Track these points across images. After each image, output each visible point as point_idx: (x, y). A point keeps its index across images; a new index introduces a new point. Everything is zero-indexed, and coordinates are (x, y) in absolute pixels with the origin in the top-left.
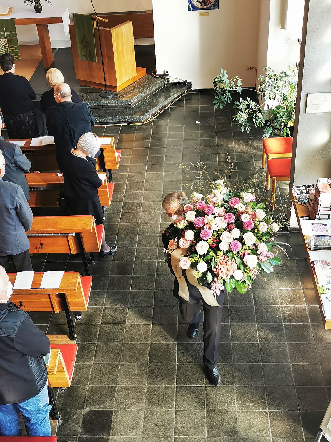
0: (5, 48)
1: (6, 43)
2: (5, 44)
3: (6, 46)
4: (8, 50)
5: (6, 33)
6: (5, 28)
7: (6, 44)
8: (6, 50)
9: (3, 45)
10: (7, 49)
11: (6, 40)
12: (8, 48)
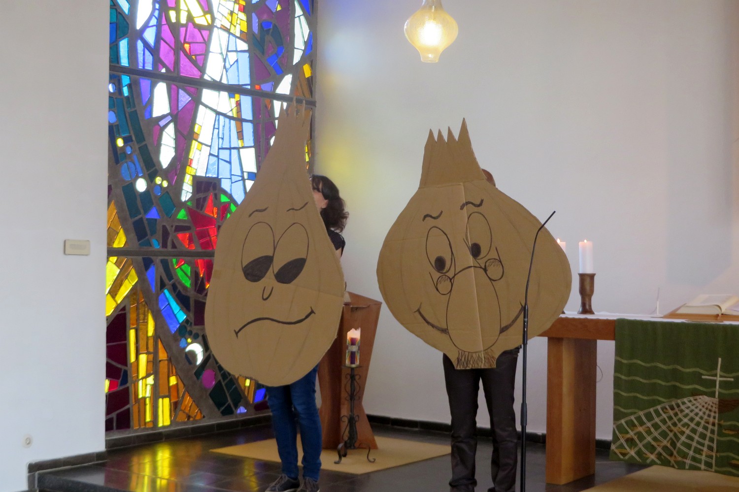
0: (706, 428)
1: (714, 409)
2: (709, 416)
3: (711, 420)
4: (715, 437)
5: (721, 376)
6: (720, 359)
7: (712, 414)
8: (709, 434)
9: (701, 418)
10: (713, 432)
11: (716, 400)
12: (716, 428)
